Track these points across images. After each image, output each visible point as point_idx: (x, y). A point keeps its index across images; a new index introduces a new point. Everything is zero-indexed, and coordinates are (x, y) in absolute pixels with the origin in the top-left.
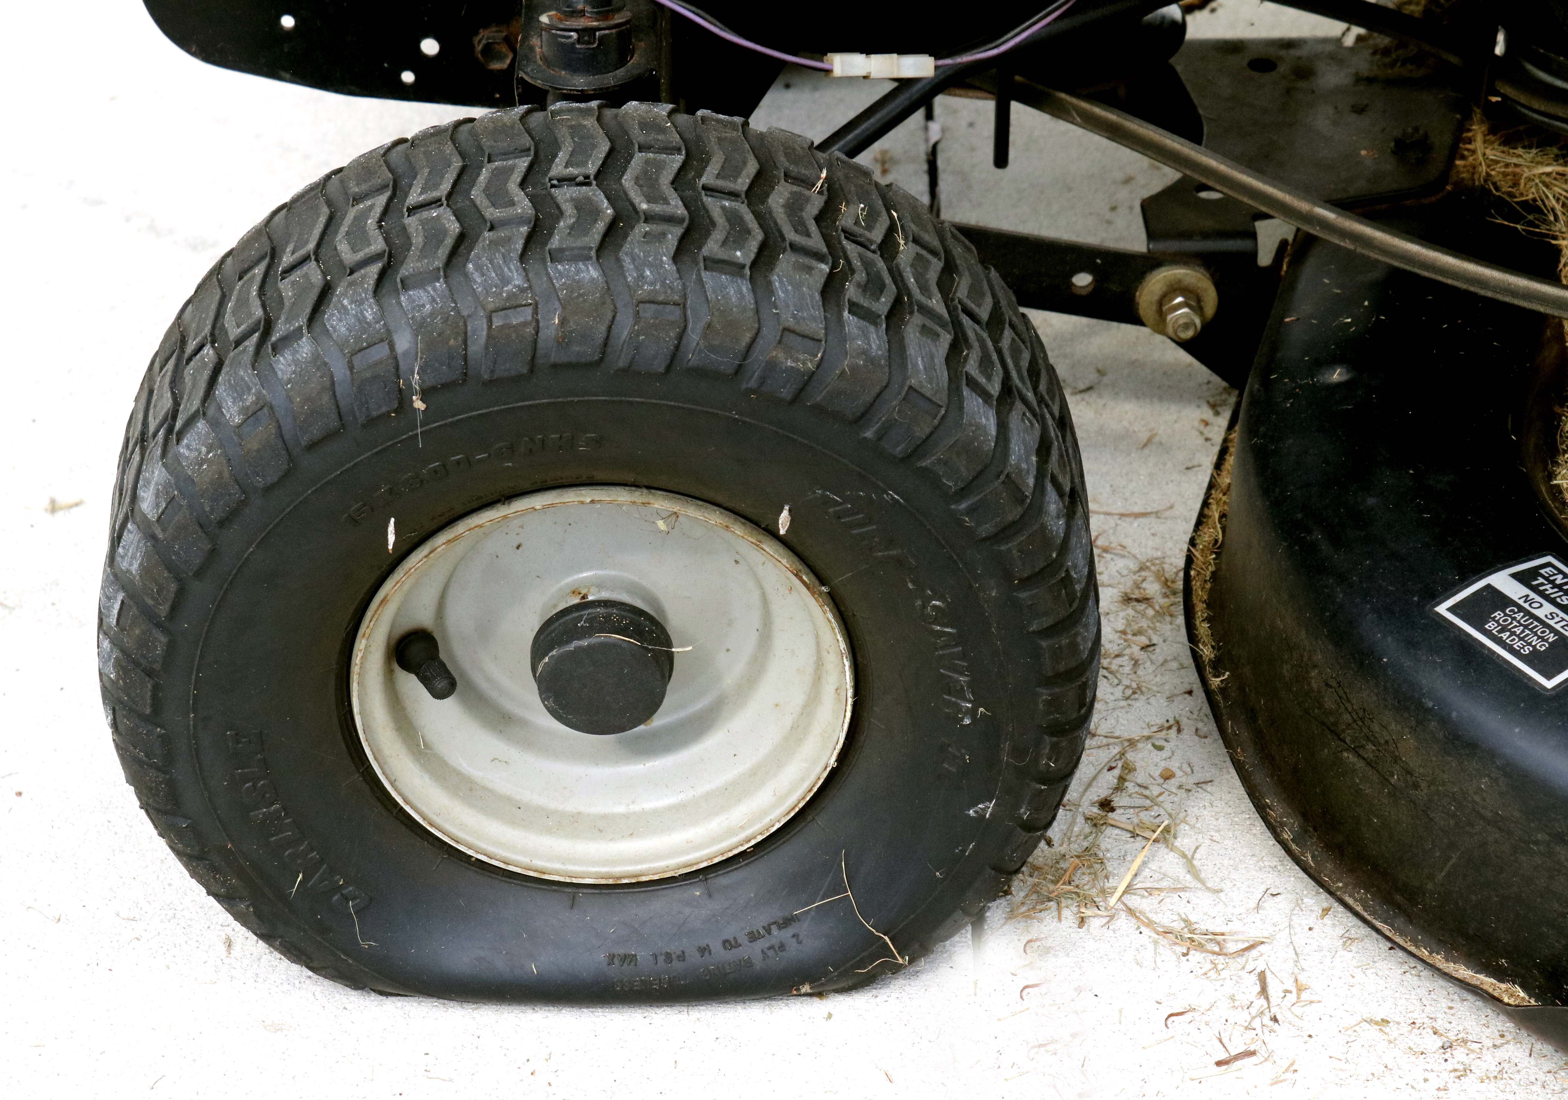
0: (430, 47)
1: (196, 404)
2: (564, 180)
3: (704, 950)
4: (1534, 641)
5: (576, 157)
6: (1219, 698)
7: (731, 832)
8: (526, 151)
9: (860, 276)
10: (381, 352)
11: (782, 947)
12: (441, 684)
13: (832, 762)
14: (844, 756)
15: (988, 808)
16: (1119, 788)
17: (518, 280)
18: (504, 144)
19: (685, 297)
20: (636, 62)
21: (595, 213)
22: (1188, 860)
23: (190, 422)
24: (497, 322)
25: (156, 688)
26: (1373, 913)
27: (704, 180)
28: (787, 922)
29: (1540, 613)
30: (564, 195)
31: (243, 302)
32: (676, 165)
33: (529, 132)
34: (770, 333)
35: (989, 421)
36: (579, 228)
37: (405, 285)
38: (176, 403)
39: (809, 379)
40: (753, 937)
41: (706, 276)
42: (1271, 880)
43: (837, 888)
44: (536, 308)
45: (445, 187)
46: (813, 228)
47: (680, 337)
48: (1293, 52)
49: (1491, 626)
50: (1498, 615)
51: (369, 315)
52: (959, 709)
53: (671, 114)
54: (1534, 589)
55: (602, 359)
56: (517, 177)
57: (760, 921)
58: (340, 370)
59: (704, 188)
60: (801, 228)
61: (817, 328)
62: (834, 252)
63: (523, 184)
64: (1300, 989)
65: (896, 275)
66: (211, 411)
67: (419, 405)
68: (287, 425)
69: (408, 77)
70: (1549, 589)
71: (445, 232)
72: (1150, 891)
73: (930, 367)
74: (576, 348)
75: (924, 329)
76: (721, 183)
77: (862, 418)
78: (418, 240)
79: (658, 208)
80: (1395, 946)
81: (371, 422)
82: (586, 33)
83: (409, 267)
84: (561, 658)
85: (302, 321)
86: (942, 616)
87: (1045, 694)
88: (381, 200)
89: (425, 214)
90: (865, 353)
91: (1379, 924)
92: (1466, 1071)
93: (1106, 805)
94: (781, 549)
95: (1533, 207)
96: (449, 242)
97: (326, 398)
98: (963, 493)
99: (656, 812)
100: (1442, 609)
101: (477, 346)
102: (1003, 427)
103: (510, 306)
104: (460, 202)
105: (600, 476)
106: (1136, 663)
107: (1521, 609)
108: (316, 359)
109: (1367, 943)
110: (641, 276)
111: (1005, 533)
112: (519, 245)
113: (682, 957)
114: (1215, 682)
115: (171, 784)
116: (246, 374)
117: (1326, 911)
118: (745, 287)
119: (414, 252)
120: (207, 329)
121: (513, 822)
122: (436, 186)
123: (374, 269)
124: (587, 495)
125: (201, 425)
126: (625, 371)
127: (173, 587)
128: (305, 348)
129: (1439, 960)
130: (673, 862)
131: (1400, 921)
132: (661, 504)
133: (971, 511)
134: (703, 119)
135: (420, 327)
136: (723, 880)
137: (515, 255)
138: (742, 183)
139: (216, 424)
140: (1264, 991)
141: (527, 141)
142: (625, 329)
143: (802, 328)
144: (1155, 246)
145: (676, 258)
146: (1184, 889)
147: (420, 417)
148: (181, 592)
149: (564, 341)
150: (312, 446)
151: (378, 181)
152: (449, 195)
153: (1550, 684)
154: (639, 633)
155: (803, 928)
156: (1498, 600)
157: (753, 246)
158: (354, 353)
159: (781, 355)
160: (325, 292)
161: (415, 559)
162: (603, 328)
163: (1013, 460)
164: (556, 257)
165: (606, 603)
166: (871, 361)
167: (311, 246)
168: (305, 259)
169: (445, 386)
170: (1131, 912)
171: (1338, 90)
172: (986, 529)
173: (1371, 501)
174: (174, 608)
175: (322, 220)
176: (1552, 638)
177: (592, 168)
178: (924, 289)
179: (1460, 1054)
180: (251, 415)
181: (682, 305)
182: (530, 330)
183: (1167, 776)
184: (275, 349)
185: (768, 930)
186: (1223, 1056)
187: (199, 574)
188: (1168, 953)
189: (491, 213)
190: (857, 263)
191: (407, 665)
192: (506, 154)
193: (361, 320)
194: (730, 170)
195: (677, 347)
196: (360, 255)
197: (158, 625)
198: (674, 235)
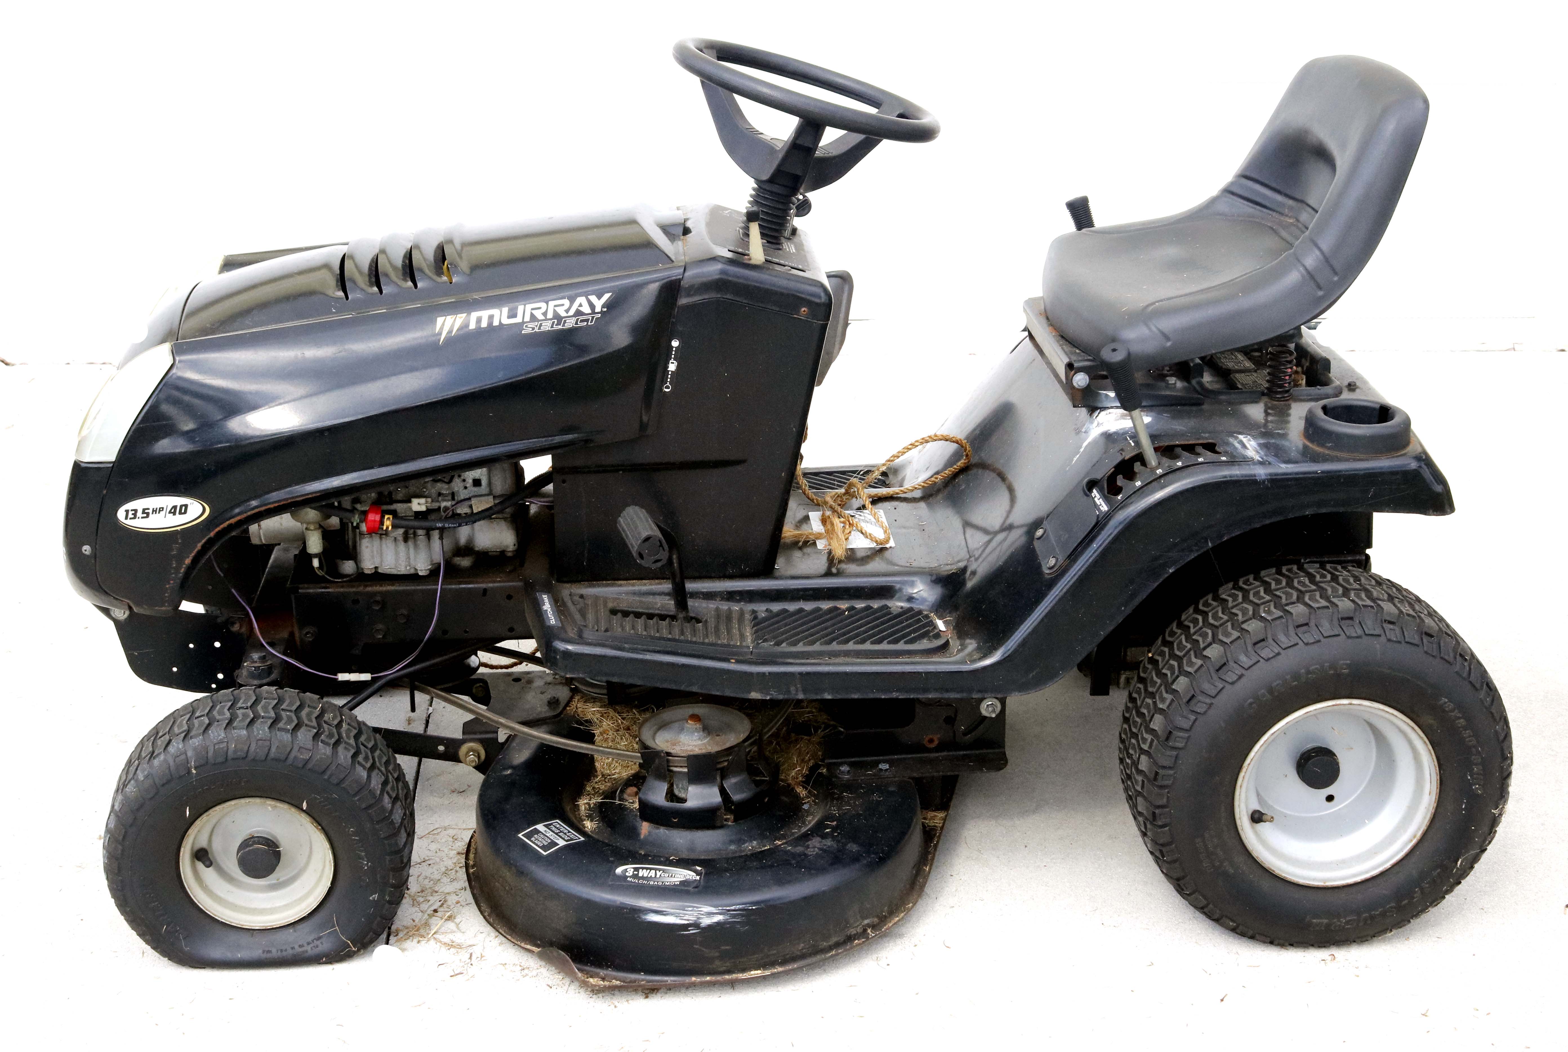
0: (220, 676)
1: (131, 776)
2: (240, 708)
3: (293, 948)
4: (544, 842)
5: (245, 702)
6: (472, 876)
7: (301, 911)
8: (231, 700)
9: (327, 733)
10: (183, 757)
11: (317, 946)
12: (208, 863)
13: (329, 885)
14: (333, 883)
15: (376, 896)
16: (441, 906)
17: (223, 735)
18: (226, 698)
19: (271, 738)
20: (273, 676)
21: (248, 716)
22: (457, 925)
23: (129, 782)
24: (216, 747)
25: (119, 864)
26: (507, 934)
27: (282, 707)
28: (319, 938)
29: (548, 835)
30: (240, 712)
31: (147, 747)
32: (274, 703)
33: (233, 695)
34: (296, 748)
35: (364, 774)
36: (243, 720)
37: (191, 738)
38: (127, 777)
39: (307, 762)
40: (308, 944)
41: (278, 732)
42: (482, 929)
43: (334, 926)
44: (228, 742)
45: (207, 711)
46: (314, 720)
47: (269, 750)
48: (529, 676)
49: (533, 839)
50: (536, 836)
51: (180, 746)
52: (363, 864)
53: (276, 689)
54: (549, 829)
55: (246, 757)
56: (227, 708)
57: (310, 939)
58: (172, 763)
59: (282, 709)
60: (310, 720)
61: (310, 746)
62: (320, 726)
63: (229, 710)
64: (482, 957)
65: (339, 734)
66: (135, 777)
67: (194, 772)
68: (157, 780)
69: (214, 686)
70: (554, 829)
71: (204, 723)
72: (443, 933)
73: (345, 758)
74: (239, 753)
75: (346, 748)
76: (287, 708)
77: (324, 772)
78: (196, 725)
79: (267, 715)
80: (515, 944)
81: (181, 777)
82: (257, 668)
83: (193, 733)
84: (244, 853)
85: (162, 750)
86: (355, 834)
87: (388, 858)
88: (188, 716)
89: (200, 719)
90: (325, 754)
91: (508, 936)
92: (527, 975)
93: (435, 911)
94: (305, 814)
95: (589, 722)
96: (205, 726)
97: (167, 771)
98: (355, 795)
99: (279, 907)
100: (520, 835)
101: (211, 754)
102: (369, 777)
103: (221, 742)
104: (210, 715)
105: (250, 794)
106: (457, 871)
107: (543, 834)
108: (165, 760)
109: (507, 945)
110: (259, 733)
111: (369, 807)
112: (224, 726)
113: (286, 950)
114: (471, 871)
115: (124, 896)
116: (145, 766)
117: (497, 937)
118: (289, 736)
119: (195, 729)
120: (137, 756)
121: (234, 911)
122: (204, 711)
123: (183, 735)
124: (247, 800)
125: (132, 782)
126: (254, 760)
127: (123, 831)
128: (162, 757)
129: (523, 945)
130: (284, 921)
131: (514, 936)
132: (270, 802)
133: (359, 800)
134: (286, 691)
135: (195, 749)
136: (299, 927)
137: (223, 728)
138: (294, 708)
139: (137, 781)
140: (470, 958)
141: (232, 698)
142: (253, 747)
143: (306, 747)
144: (466, 737)
145: (270, 728)
146: (454, 932)
147: (194, 775)
148: (126, 832)
149: (235, 751)
150: (163, 785)
151: (187, 711)
152: (208, 714)
153: (545, 854)
154: (268, 845)
155: (323, 940)
156: (537, 832)
157: (294, 724)
158: (176, 757)
159: (299, 754)
160: (170, 741)
161: (198, 823)
162: (247, 747)
163: (372, 785)
164: (234, 728)
165: (258, 837)
166: (328, 756)
167: (167, 730)
168: (165, 734)
169: (201, 766)
170: (435, 939)
171: (539, 687)
172: (364, 806)
173: (508, 807)
174: (124, 837)
175: (171, 723)
176: (549, 841)
177: (249, 704)
178: (348, 737)
179: (526, 971)
180: (146, 777)
181: (270, 741)
182: (226, 749)
183: (458, 902)
184: (154, 758)
185: (313, 941)
186: (453, 974)
187: (131, 826)
188: (444, 949)
189: (218, 717)
190: (326, 730)
191: (199, 859)
192: (226, 701)
193: (178, 748)
194: (291, 704)
195: (268, 753)
196: (181, 731)
197: (120, 843)
198: (269, 722)
